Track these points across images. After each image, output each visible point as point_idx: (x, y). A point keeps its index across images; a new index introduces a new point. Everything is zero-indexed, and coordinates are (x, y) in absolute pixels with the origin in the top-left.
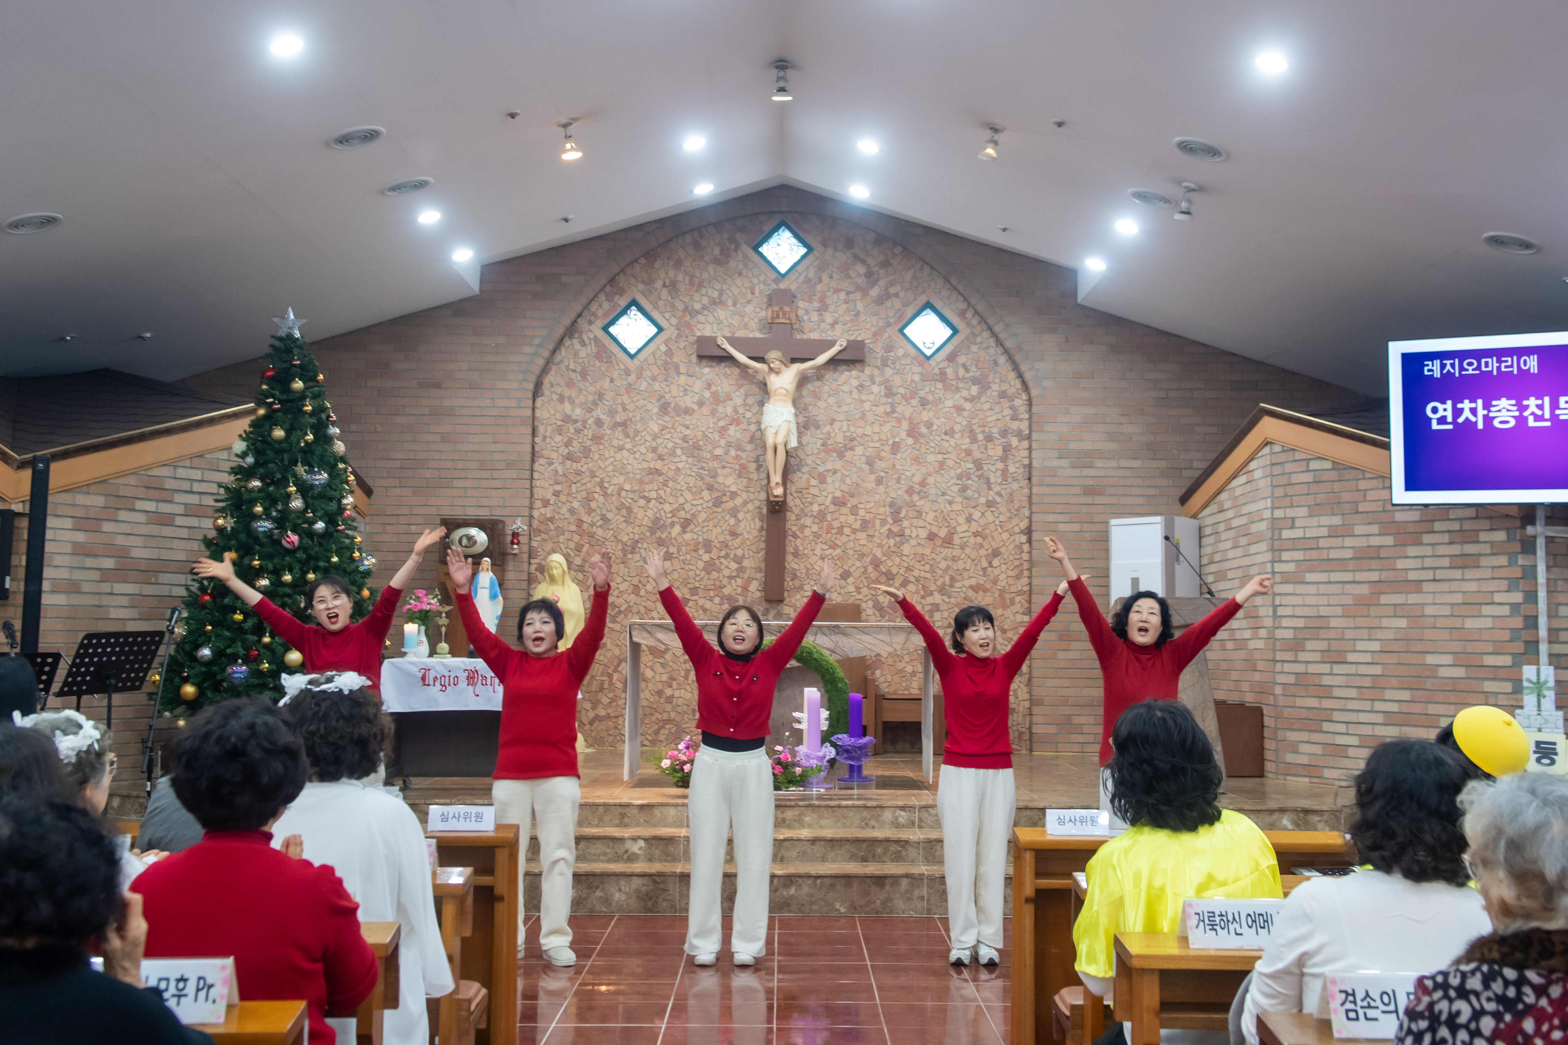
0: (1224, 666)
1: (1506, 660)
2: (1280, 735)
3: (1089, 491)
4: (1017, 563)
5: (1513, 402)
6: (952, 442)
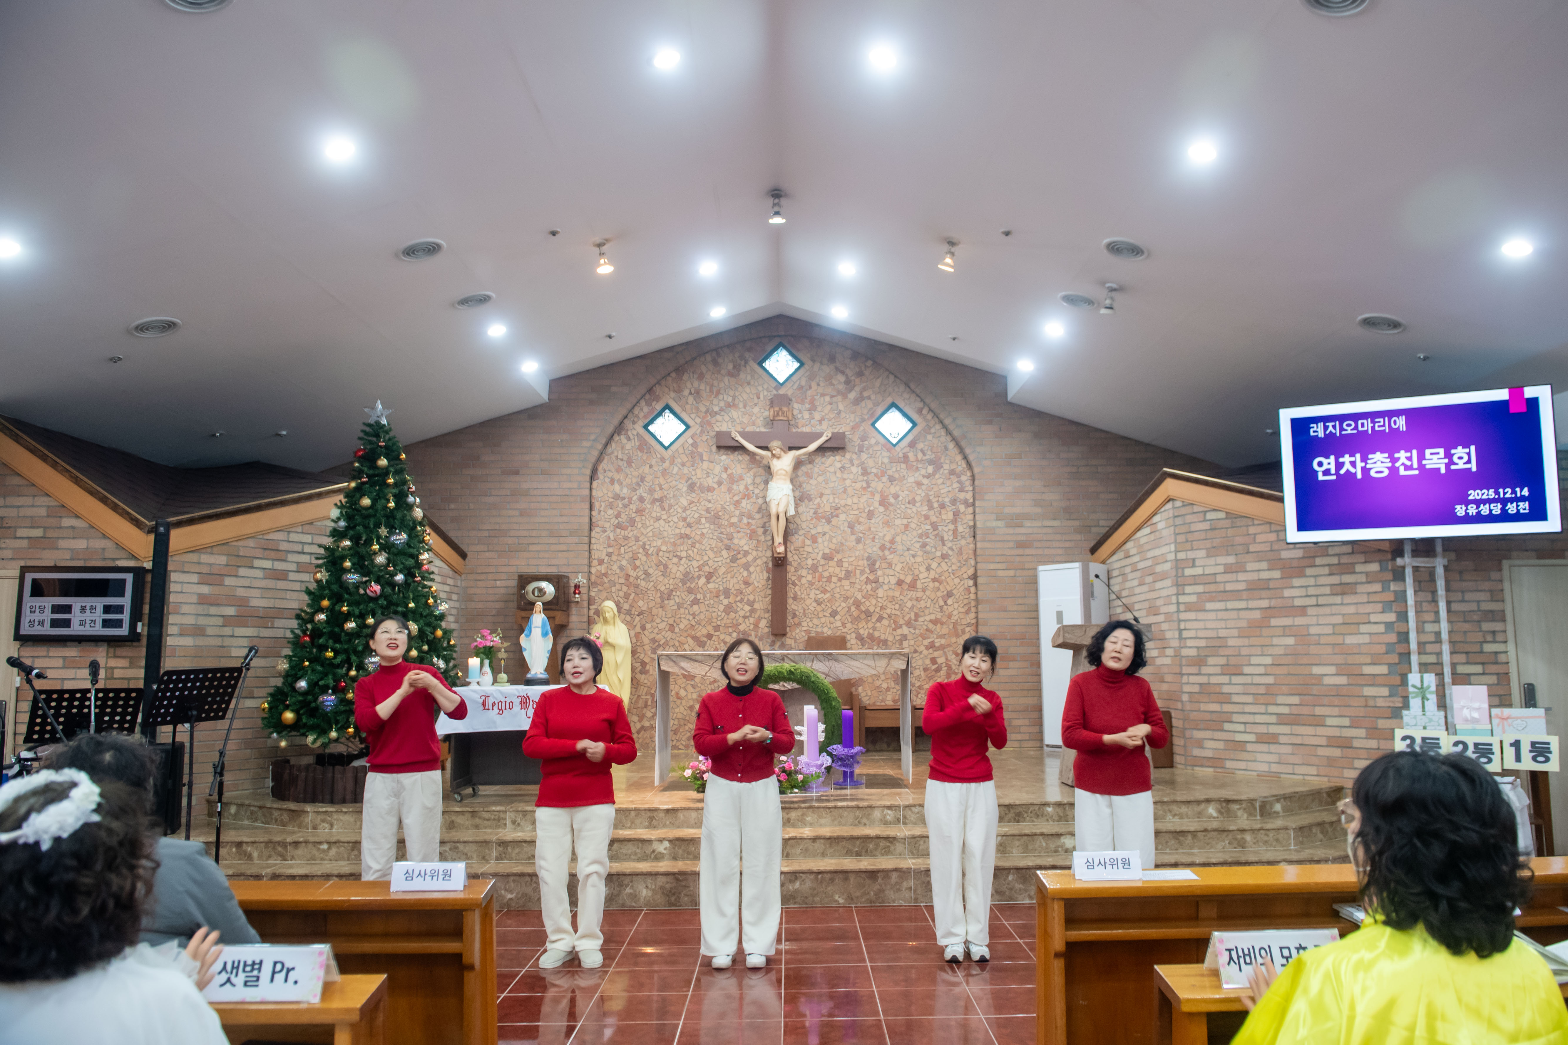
1: (1383, 669)
2: (1188, 734)
3: (1020, 545)
4: (966, 601)
5: (1386, 455)
6: (914, 509)
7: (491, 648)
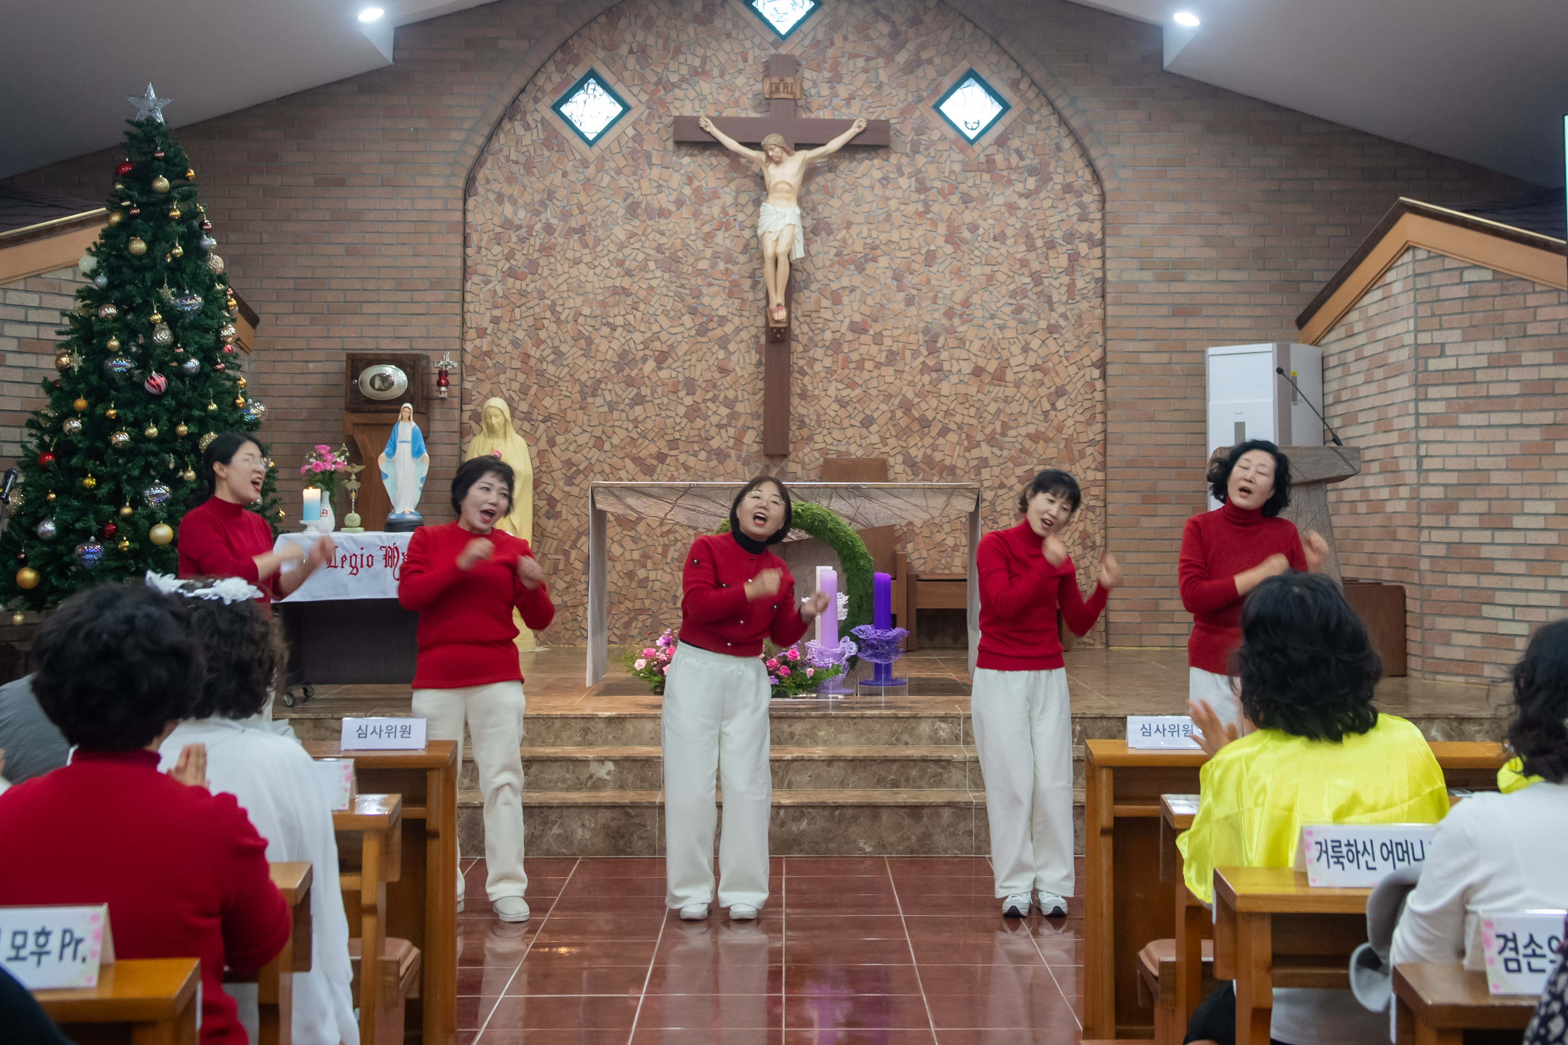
0: (1355, 534)
2: (1427, 622)
3: (1179, 311)
4: (1087, 404)
6: (1003, 250)
7: (332, 473)
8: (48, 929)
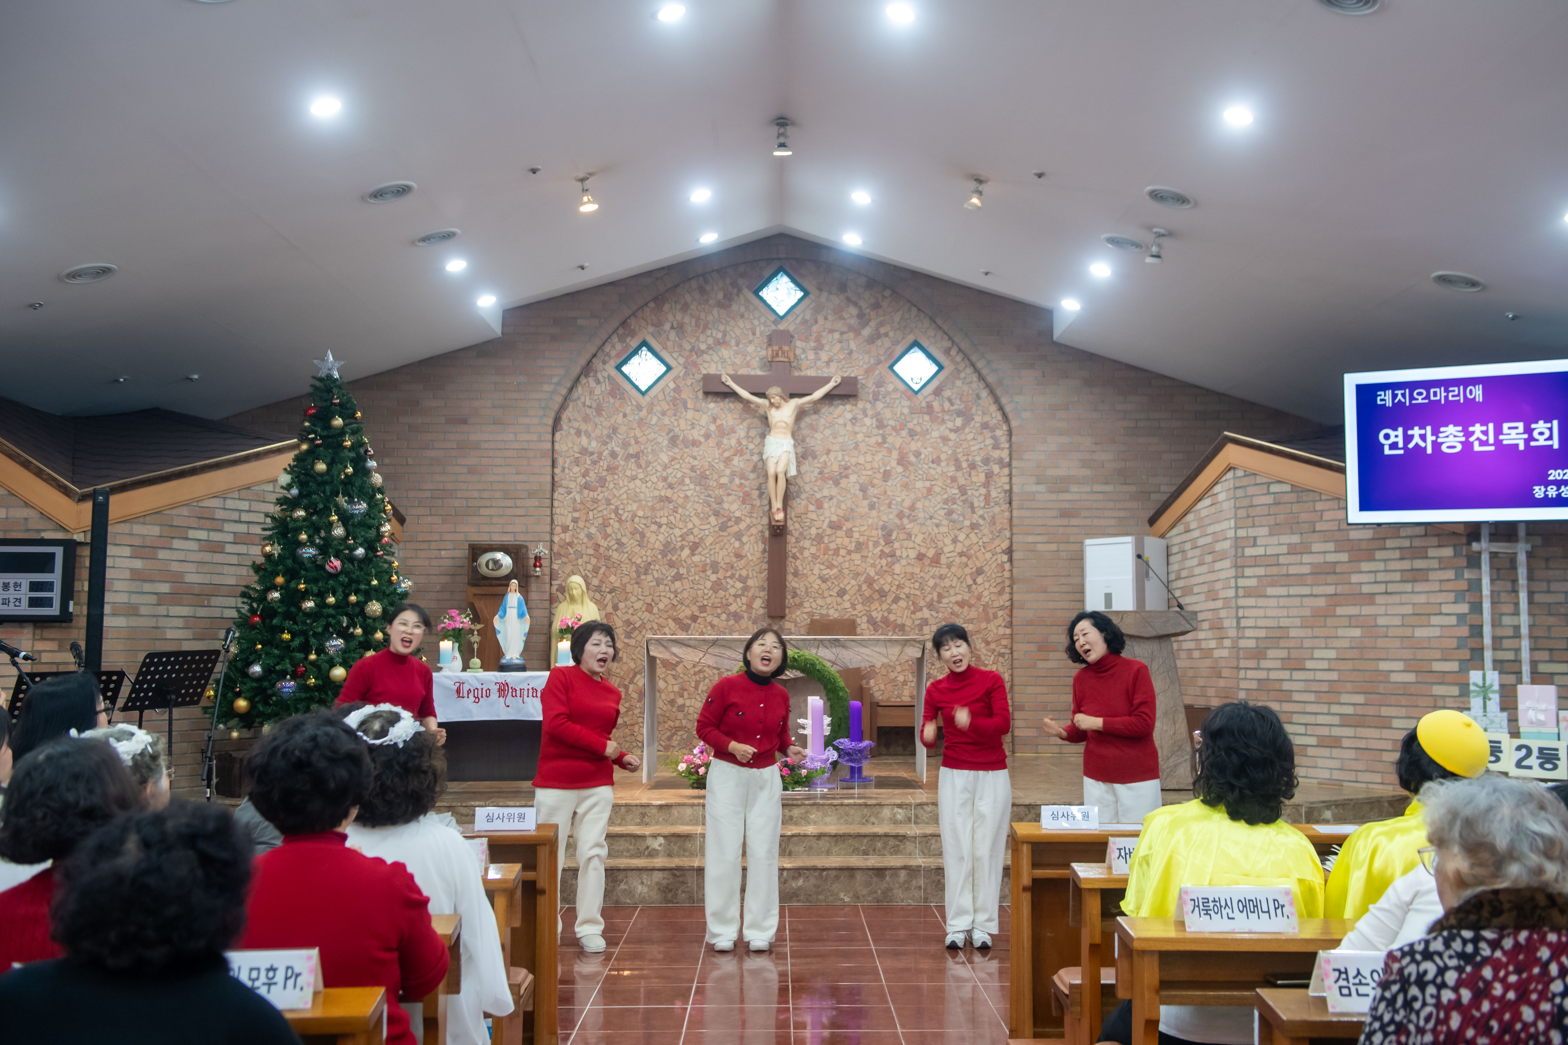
0: (1191, 673)
1: (1453, 666)
3: (1065, 514)
4: (999, 580)
5: (1460, 428)
6: (939, 470)
7: (460, 630)
8: (275, 966)
